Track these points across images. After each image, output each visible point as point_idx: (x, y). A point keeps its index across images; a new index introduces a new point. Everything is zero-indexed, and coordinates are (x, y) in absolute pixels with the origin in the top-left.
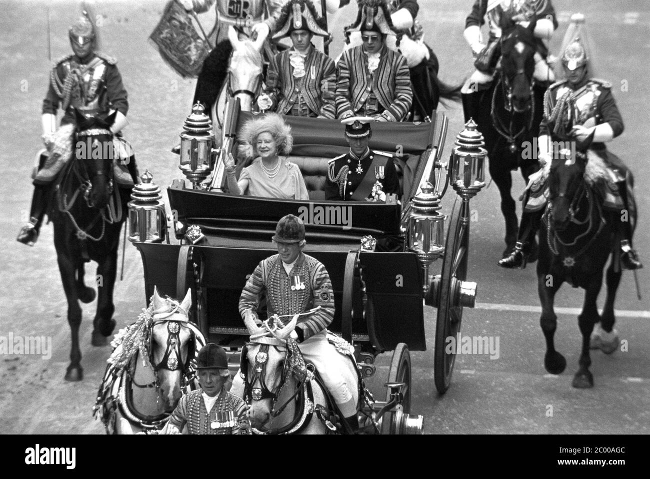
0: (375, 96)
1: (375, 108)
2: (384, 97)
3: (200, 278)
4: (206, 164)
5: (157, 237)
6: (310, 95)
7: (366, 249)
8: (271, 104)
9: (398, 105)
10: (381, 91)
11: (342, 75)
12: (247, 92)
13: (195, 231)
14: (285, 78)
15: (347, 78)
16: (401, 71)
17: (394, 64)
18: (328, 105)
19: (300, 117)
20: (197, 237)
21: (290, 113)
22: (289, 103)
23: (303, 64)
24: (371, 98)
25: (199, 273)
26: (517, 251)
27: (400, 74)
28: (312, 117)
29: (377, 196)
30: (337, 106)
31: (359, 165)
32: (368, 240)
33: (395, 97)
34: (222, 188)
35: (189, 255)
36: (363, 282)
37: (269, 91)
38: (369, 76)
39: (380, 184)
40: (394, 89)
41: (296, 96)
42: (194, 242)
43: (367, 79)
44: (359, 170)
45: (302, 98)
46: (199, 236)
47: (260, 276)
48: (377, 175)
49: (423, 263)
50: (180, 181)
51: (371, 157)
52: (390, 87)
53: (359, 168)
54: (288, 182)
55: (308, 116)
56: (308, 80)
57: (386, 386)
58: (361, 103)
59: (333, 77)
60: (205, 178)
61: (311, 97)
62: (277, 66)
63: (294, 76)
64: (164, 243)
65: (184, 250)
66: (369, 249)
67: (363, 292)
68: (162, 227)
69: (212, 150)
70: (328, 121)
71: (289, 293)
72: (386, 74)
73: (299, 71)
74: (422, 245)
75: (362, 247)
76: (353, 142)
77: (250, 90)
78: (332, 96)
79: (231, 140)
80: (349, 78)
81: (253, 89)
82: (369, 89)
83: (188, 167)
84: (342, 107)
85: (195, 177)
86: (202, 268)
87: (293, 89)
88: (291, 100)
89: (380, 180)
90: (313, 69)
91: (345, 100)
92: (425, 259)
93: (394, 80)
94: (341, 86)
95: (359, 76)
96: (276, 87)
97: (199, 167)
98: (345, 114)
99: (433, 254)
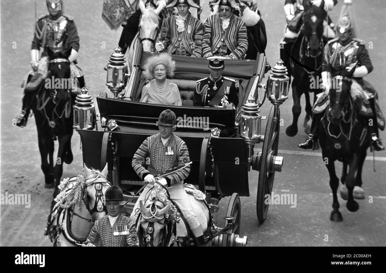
0: (226, 44)
1: (225, 51)
2: (231, 45)
3: (115, 151)
4: (122, 83)
5: (90, 126)
6: (187, 43)
7: (214, 136)
8: (163, 48)
9: (239, 50)
10: (229, 41)
11: (207, 31)
12: (149, 39)
13: (112, 123)
14: (173, 31)
15: (210, 32)
16: (242, 30)
17: (237, 25)
18: (197, 49)
19: (180, 55)
20: (114, 127)
21: (174, 53)
22: (175, 47)
23: (183, 24)
24: (223, 45)
25: (115, 149)
26: (310, 139)
27: (241, 32)
28: (187, 56)
29: (224, 103)
30: (202, 50)
31: (215, 85)
32: (215, 130)
33: (238, 45)
34: (131, 97)
35: (109, 138)
36: (212, 156)
37: (162, 39)
38: (223, 32)
39: (227, 97)
40: (237, 40)
41: (179, 43)
42: (112, 130)
43: (221, 34)
44: (215, 88)
45: (182, 44)
46: (115, 126)
47: (147, 146)
48: (225, 92)
49: (248, 144)
50: (104, 93)
51: (222, 81)
52: (235, 39)
53: (215, 87)
54: (171, 95)
55: (185, 55)
56: (186, 34)
57: (225, 219)
58: (217, 48)
59: (201, 32)
60: (121, 91)
61: (188, 44)
62: (168, 25)
63: (178, 31)
64: (95, 130)
65: (106, 135)
66: (216, 135)
67: (212, 161)
68: (93, 120)
69: (126, 74)
70: (197, 58)
71: (164, 156)
72: (233, 31)
73: (181, 28)
74: (248, 133)
75: (212, 134)
76: (213, 71)
77: (151, 38)
78: (200, 43)
79: (137, 69)
80: (211, 33)
81: (153, 38)
82: (222, 40)
83: (111, 84)
84: (206, 50)
85: (115, 90)
86: (116, 146)
87: (177, 39)
88: (176, 45)
89: (227, 95)
90: (189, 27)
91: (208, 46)
92: (249, 142)
93: (238, 35)
94: (206, 37)
95: (217, 31)
96: (167, 37)
97: (118, 84)
98: (207, 55)
99: (255, 139)
